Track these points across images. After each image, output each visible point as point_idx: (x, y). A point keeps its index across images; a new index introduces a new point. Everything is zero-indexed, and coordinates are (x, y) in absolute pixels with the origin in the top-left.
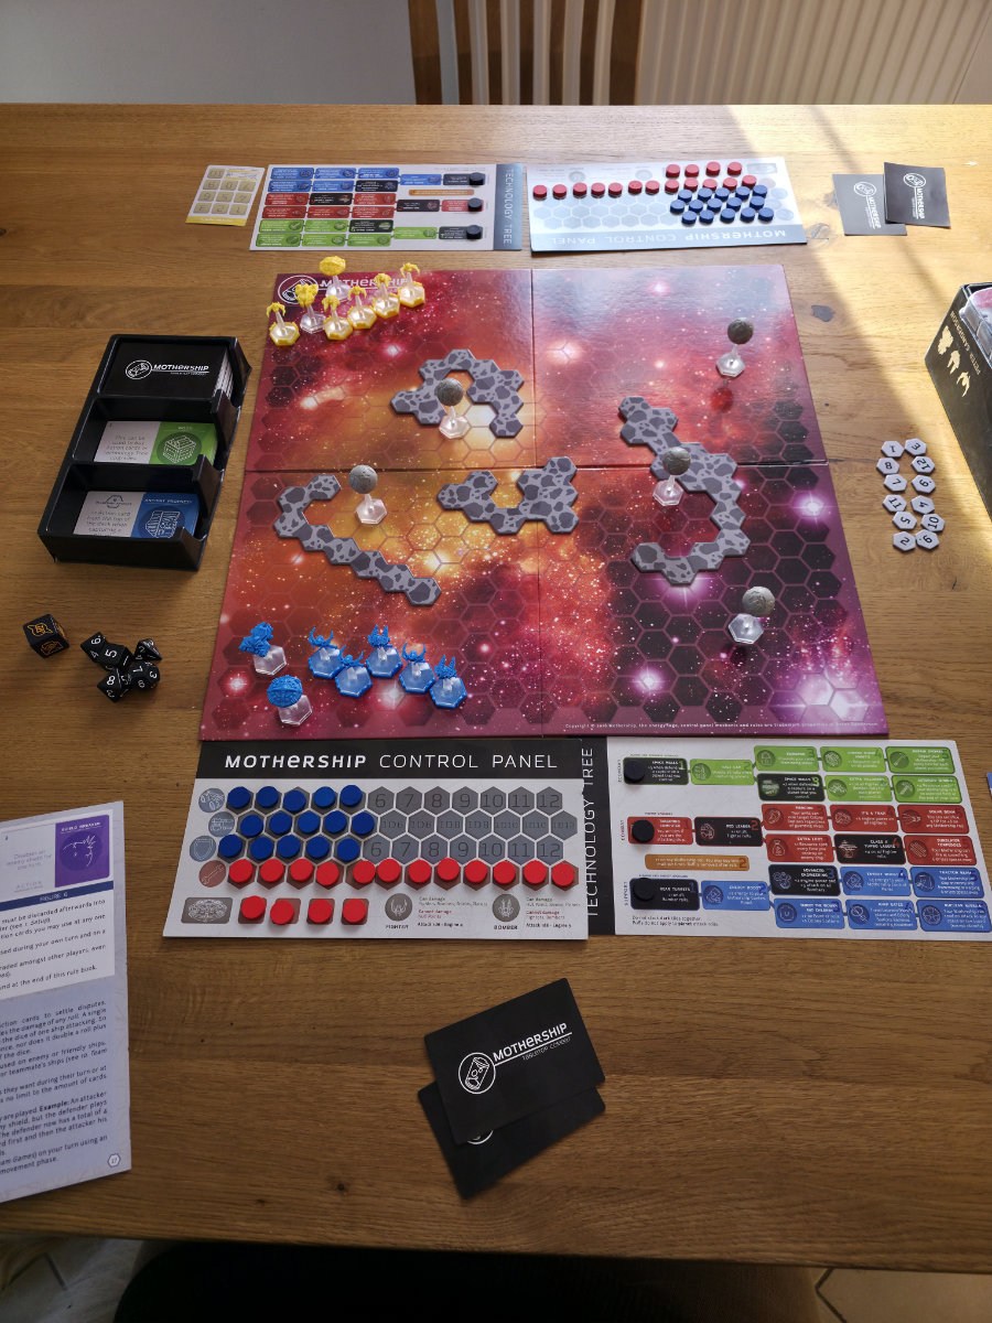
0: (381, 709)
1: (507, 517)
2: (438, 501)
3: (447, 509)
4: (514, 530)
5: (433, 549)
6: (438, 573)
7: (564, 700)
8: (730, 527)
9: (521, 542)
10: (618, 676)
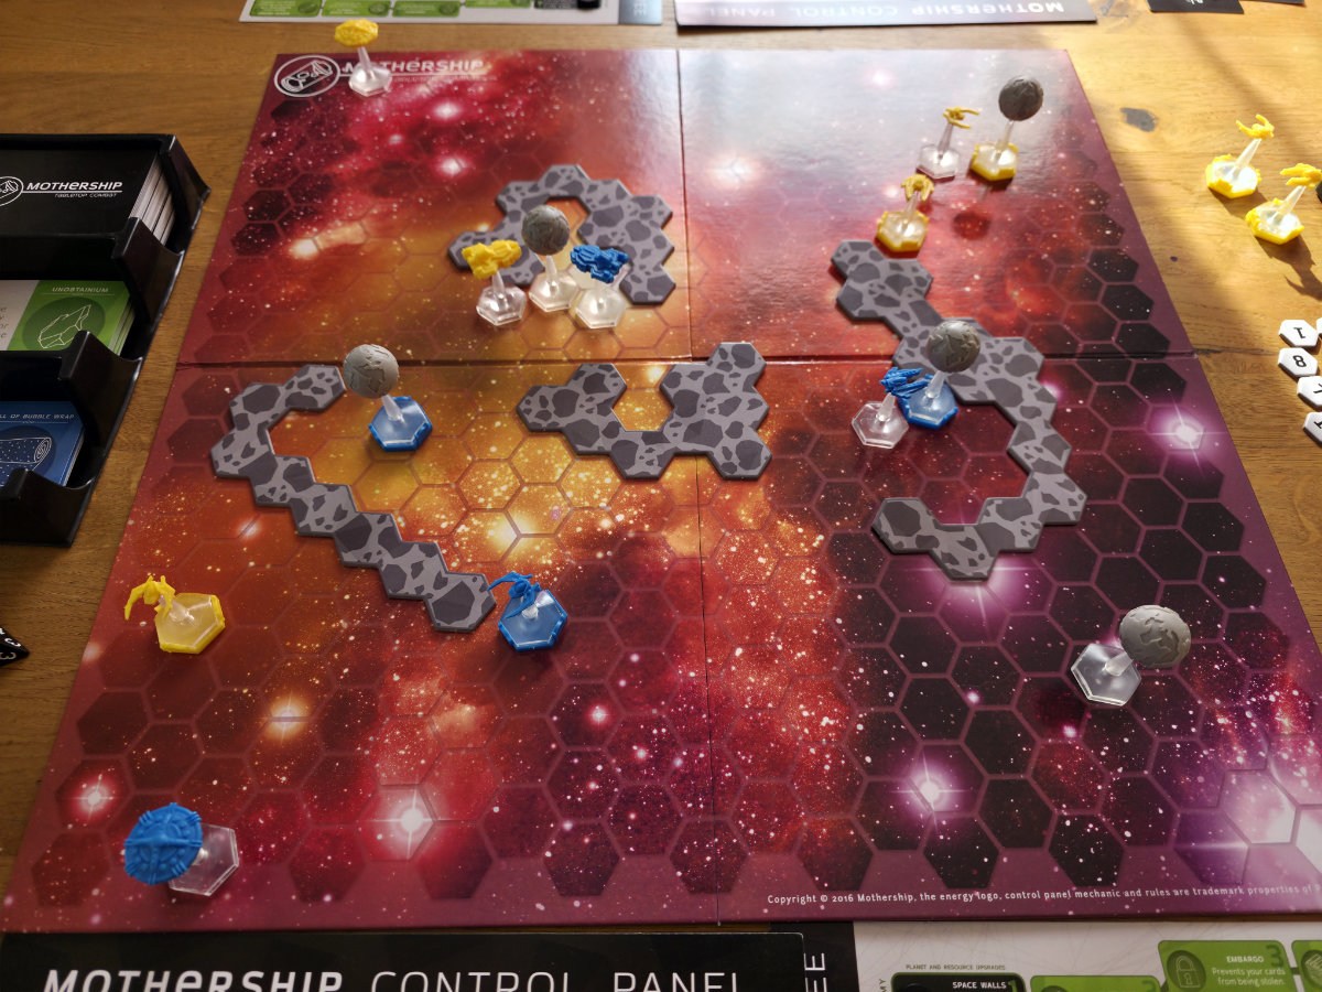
0: (381, 855)
1: (642, 447)
2: (520, 415)
3: (535, 431)
4: (654, 471)
5: (504, 508)
6: (512, 557)
7: (762, 833)
8: (1048, 468)
9: (668, 493)
10: (868, 779)
